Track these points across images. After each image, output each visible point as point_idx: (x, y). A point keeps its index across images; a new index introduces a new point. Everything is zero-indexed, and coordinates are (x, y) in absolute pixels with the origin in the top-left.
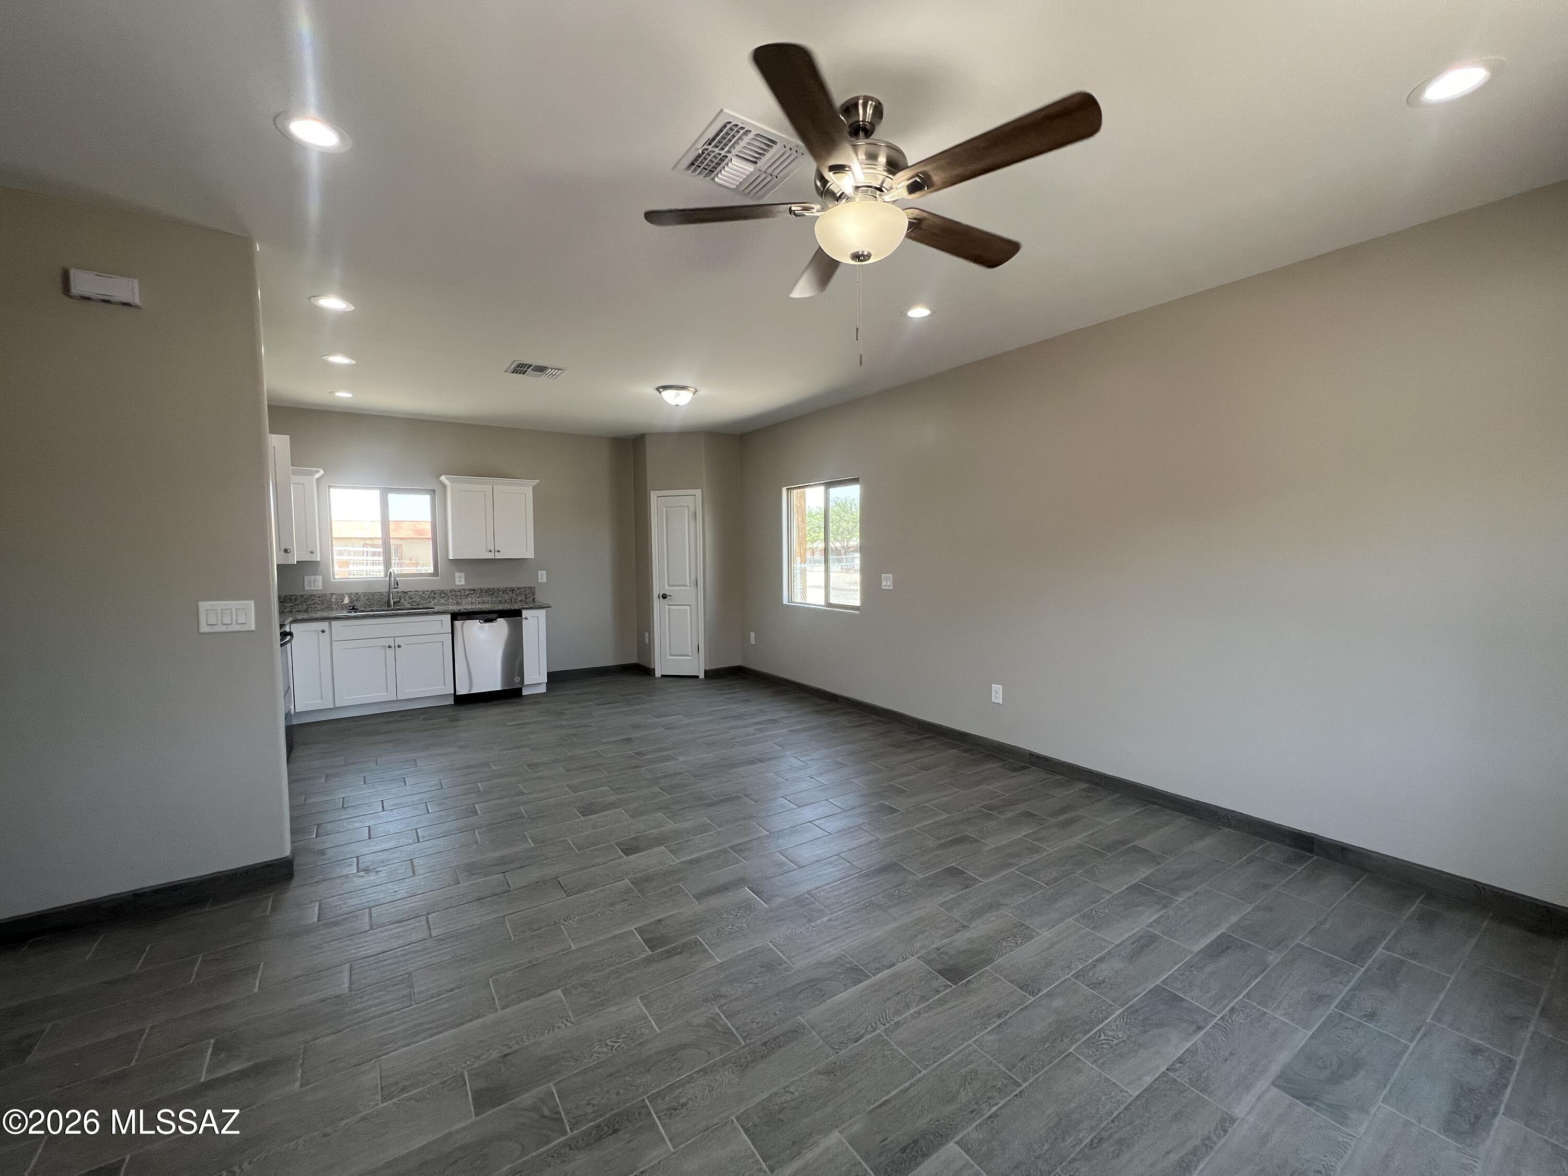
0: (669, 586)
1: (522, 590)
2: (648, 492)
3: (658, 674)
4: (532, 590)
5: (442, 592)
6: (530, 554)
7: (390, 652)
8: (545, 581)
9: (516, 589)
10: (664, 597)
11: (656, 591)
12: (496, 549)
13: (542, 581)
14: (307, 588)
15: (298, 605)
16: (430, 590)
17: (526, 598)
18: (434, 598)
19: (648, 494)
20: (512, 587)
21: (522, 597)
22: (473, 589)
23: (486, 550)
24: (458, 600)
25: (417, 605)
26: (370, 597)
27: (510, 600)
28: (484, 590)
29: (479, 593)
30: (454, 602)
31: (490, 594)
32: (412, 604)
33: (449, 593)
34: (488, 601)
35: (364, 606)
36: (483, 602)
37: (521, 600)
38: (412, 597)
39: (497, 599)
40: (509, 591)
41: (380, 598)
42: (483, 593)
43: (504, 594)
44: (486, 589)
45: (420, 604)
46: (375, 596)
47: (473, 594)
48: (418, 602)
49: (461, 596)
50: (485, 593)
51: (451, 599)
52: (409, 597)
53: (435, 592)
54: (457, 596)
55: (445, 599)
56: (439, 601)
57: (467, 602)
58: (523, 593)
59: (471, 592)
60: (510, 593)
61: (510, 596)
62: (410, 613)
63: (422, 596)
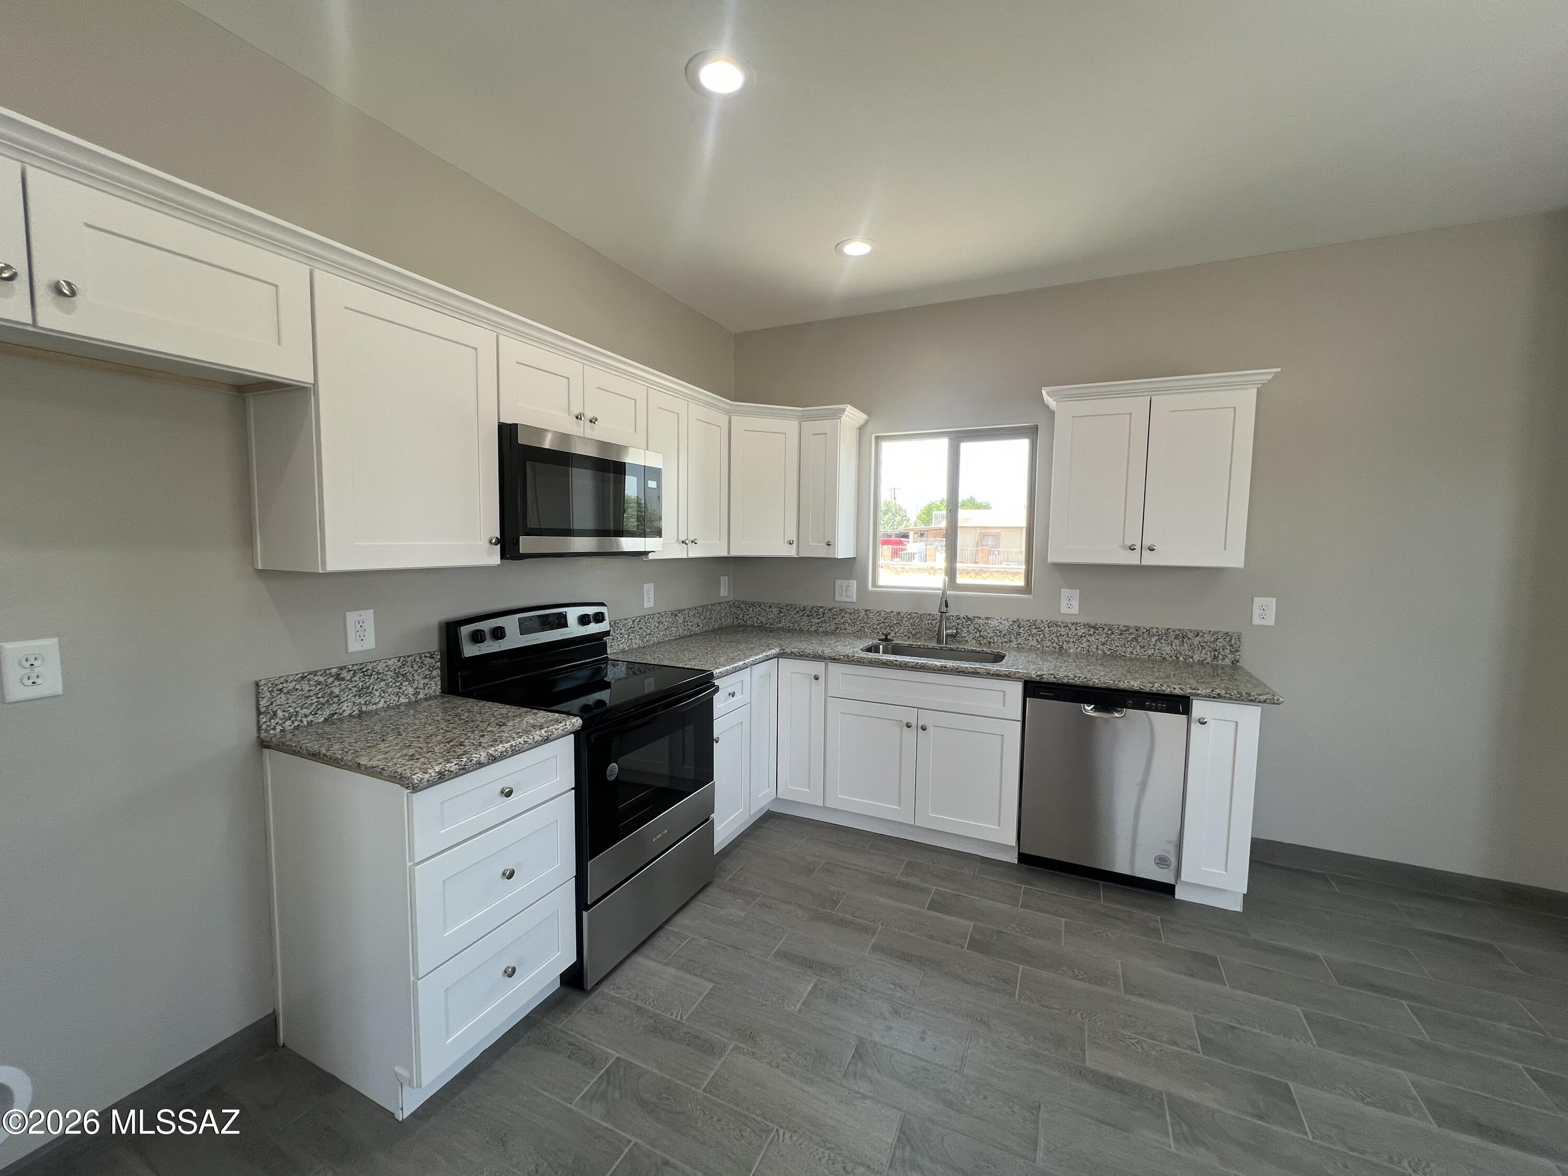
1: (1209, 638)
4: (1233, 641)
5: (1034, 624)
6: (1234, 558)
7: (909, 735)
8: (1272, 623)
9: (1190, 635)
12: (1147, 543)
13: (1263, 623)
14: (838, 598)
15: (825, 622)
16: (1012, 617)
17: (1215, 658)
18: (1018, 634)
20: (1181, 628)
21: (1206, 654)
22: (1093, 624)
23: (1123, 546)
24: (1061, 643)
25: (988, 644)
26: (917, 621)
27: (1176, 656)
28: (1116, 629)
29: (1104, 636)
30: (1053, 648)
31: (1129, 639)
32: (979, 641)
33: (1047, 629)
34: (1123, 654)
35: (906, 636)
36: (1111, 655)
37: (1203, 661)
38: (980, 629)
39: (1144, 651)
40: (1173, 637)
41: (930, 625)
42: (1113, 636)
43: (1161, 643)
44: (1121, 627)
45: (994, 643)
46: (924, 620)
47: (1089, 638)
48: (990, 638)
49: (1068, 636)
50: (1118, 636)
51: (1049, 640)
52: (975, 628)
53: (1020, 624)
54: (1061, 635)
55: (1037, 640)
56: (1026, 642)
57: (1078, 651)
58: (1209, 647)
59: (1089, 631)
60: (1177, 642)
61: (1175, 648)
62: (945, 667)
63: (998, 628)
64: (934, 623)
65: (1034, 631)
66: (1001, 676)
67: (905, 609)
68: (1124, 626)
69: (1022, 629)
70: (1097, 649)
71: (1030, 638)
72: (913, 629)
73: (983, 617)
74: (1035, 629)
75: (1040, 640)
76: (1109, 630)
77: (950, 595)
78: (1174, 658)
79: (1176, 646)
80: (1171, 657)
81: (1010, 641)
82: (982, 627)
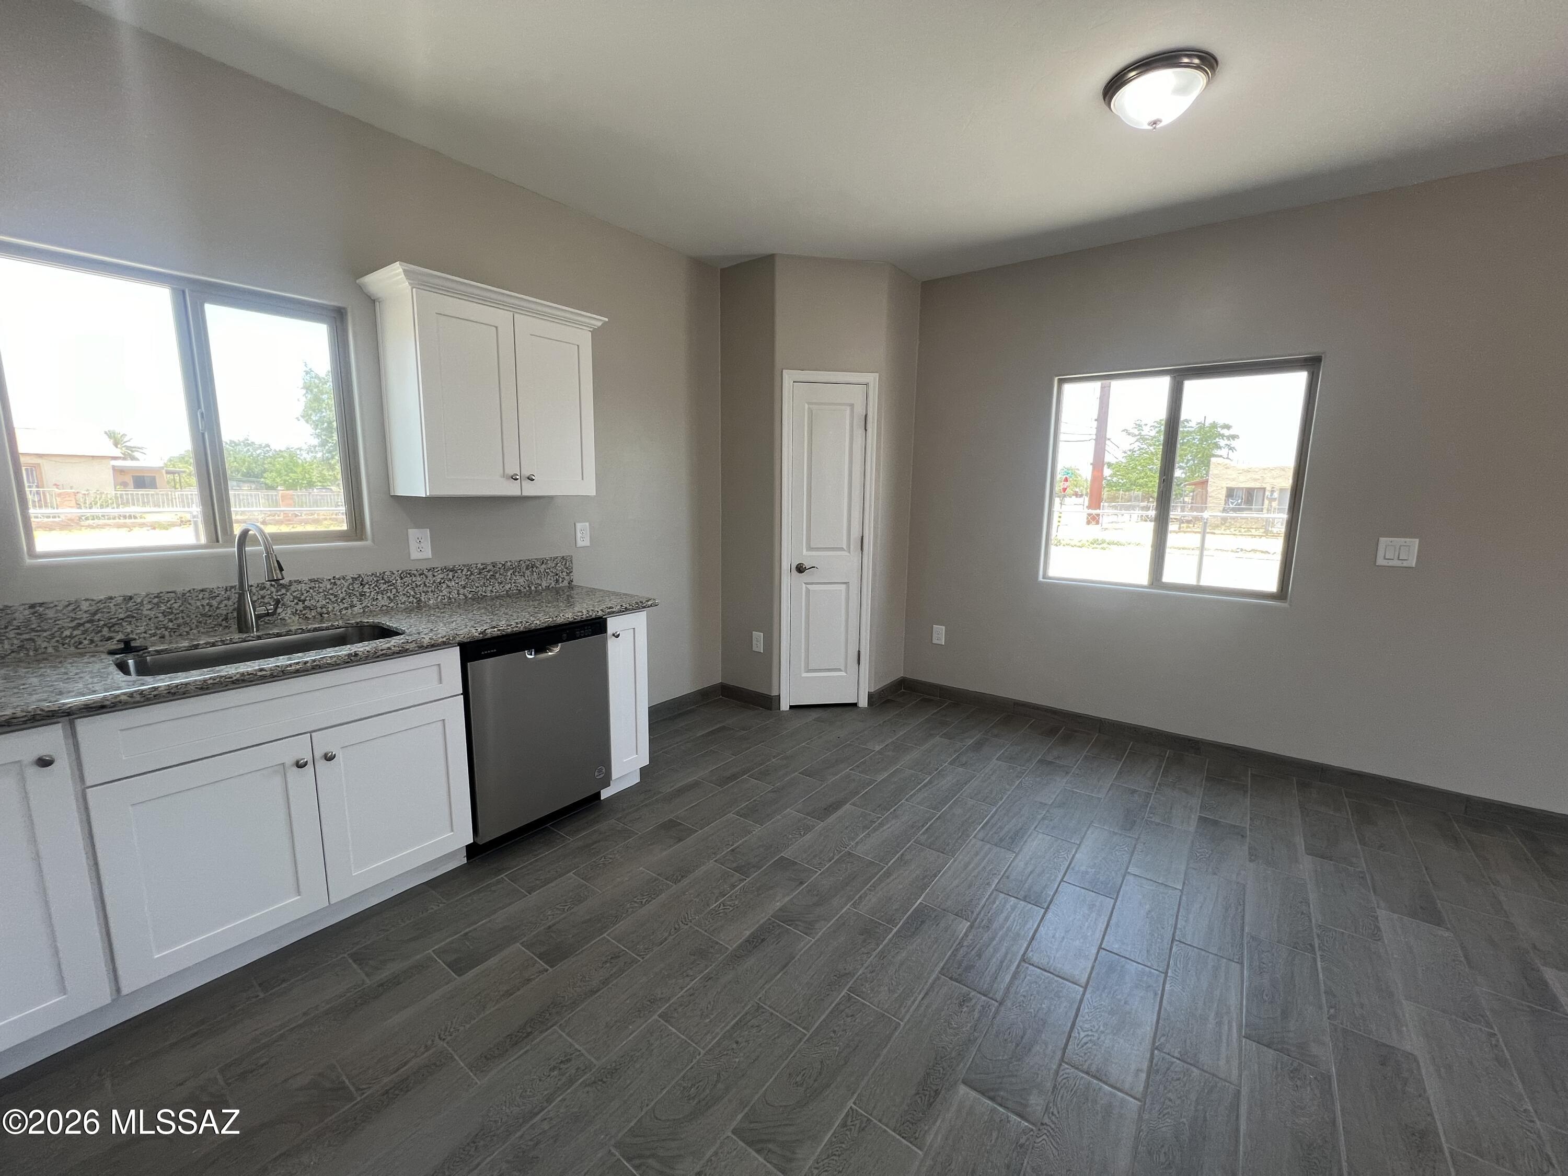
0: (810, 548)
1: (551, 564)
2: (777, 373)
3: (785, 706)
4: (566, 563)
5: (381, 578)
6: (586, 488)
7: (301, 776)
8: (589, 544)
10: (800, 569)
11: (787, 561)
12: (525, 474)
13: (584, 544)
16: (351, 574)
17: (557, 581)
18: (363, 594)
19: (777, 378)
20: (530, 558)
21: (551, 579)
22: (451, 567)
23: (504, 475)
24: (418, 596)
25: (318, 616)
26: (176, 606)
27: (529, 587)
28: (474, 568)
29: (464, 577)
30: (410, 603)
31: (488, 577)
32: (304, 615)
33: (399, 581)
34: (484, 594)
35: (154, 635)
36: (473, 599)
37: (549, 587)
38: (303, 598)
39: (503, 587)
40: (525, 568)
41: (207, 608)
42: (472, 577)
43: (516, 576)
44: (479, 565)
45: (328, 613)
46: (192, 602)
47: (449, 583)
48: (322, 608)
49: (425, 585)
50: (478, 576)
51: (404, 594)
52: (295, 597)
53: (362, 581)
54: (417, 586)
55: (389, 597)
56: (374, 603)
57: (439, 600)
58: (552, 572)
59: (448, 575)
60: (528, 573)
61: (527, 579)
62: (356, 655)
63: (331, 592)
64: (214, 603)
65: (383, 587)
66: (438, 645)
67: (140, 590)
68: (482, 564)
69: (367, 586)
70: (458, 594)
71: (380, 597)
72: (171, 621)
73: (306, 579)
74: (384, 583)
75: (392, 597)
76: (468, 571)
77: (285, 553)
78: (528, 588)
79: (528, 577)
80: (525, 588)
81: (352, 606)
82: (305, 595)
